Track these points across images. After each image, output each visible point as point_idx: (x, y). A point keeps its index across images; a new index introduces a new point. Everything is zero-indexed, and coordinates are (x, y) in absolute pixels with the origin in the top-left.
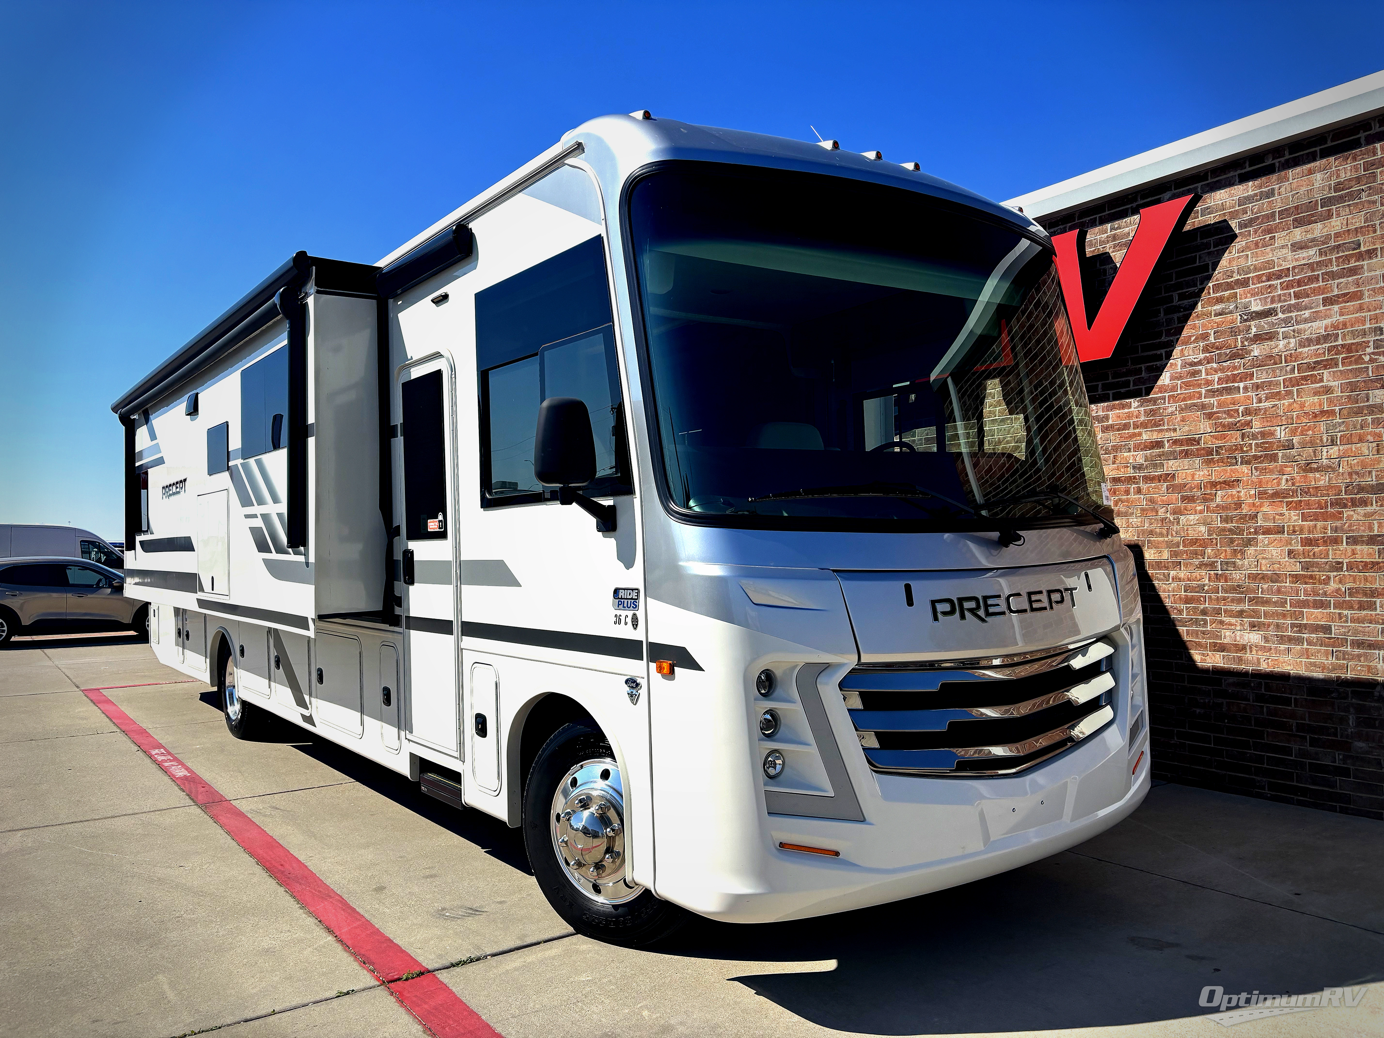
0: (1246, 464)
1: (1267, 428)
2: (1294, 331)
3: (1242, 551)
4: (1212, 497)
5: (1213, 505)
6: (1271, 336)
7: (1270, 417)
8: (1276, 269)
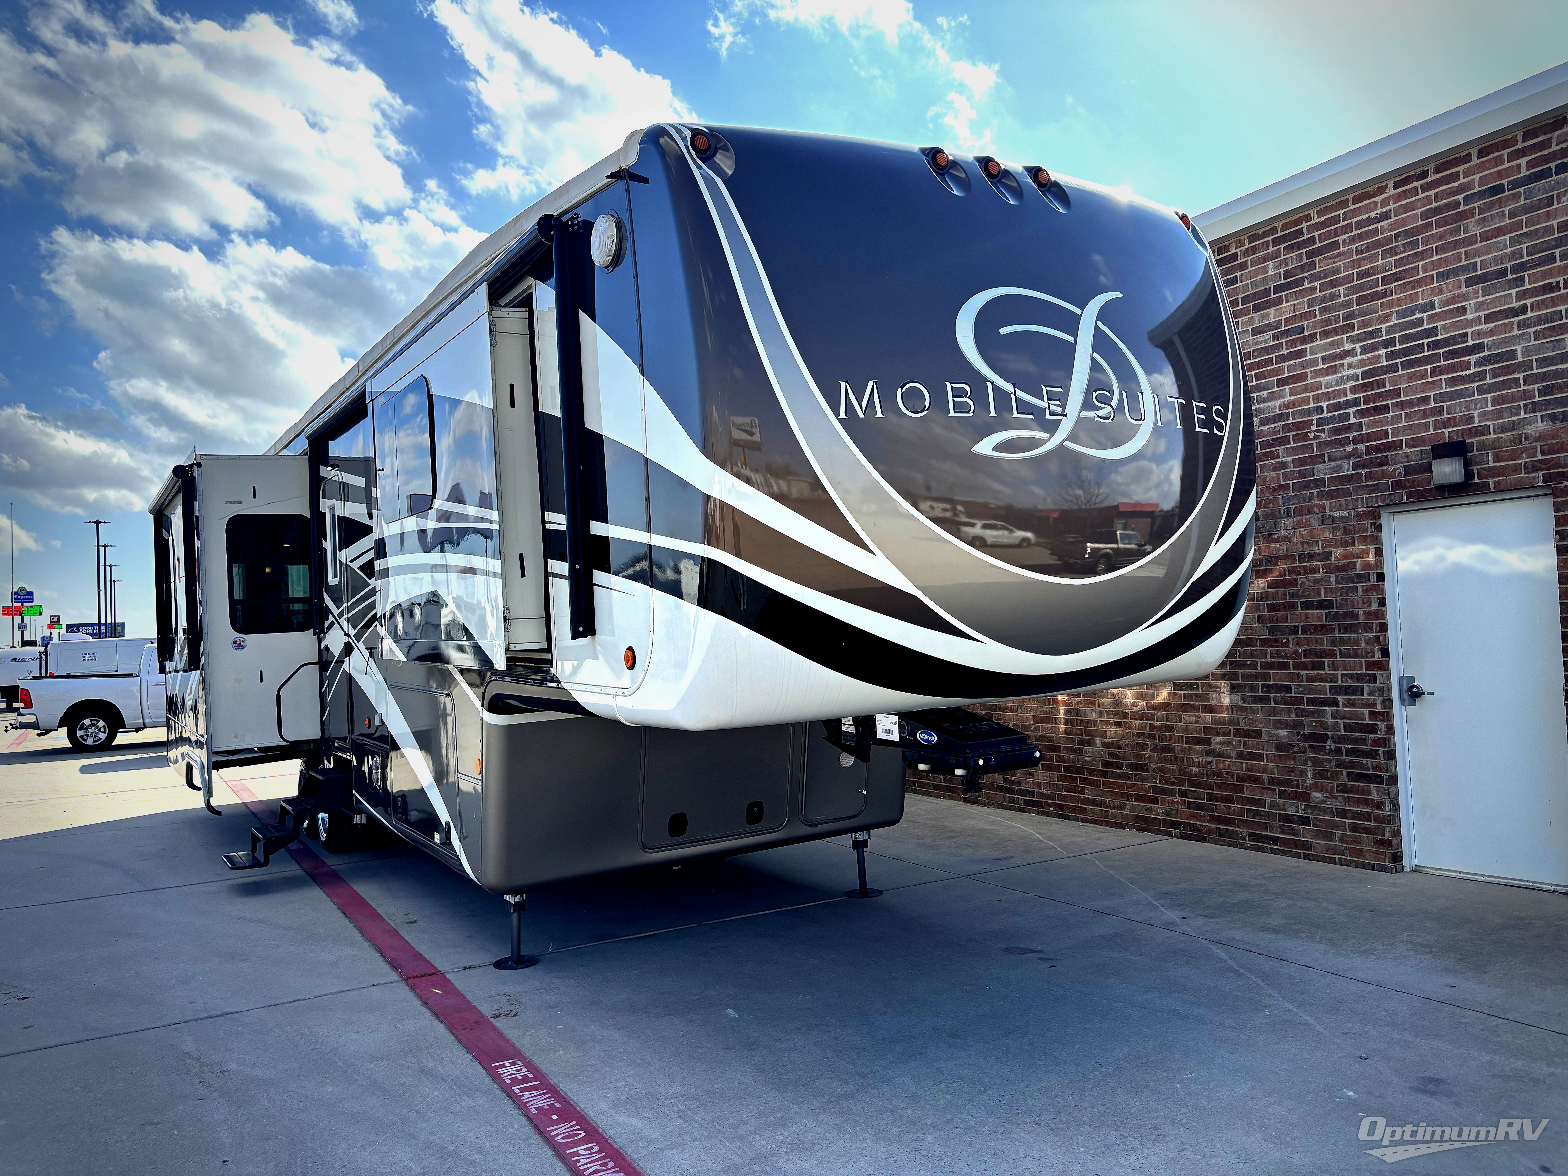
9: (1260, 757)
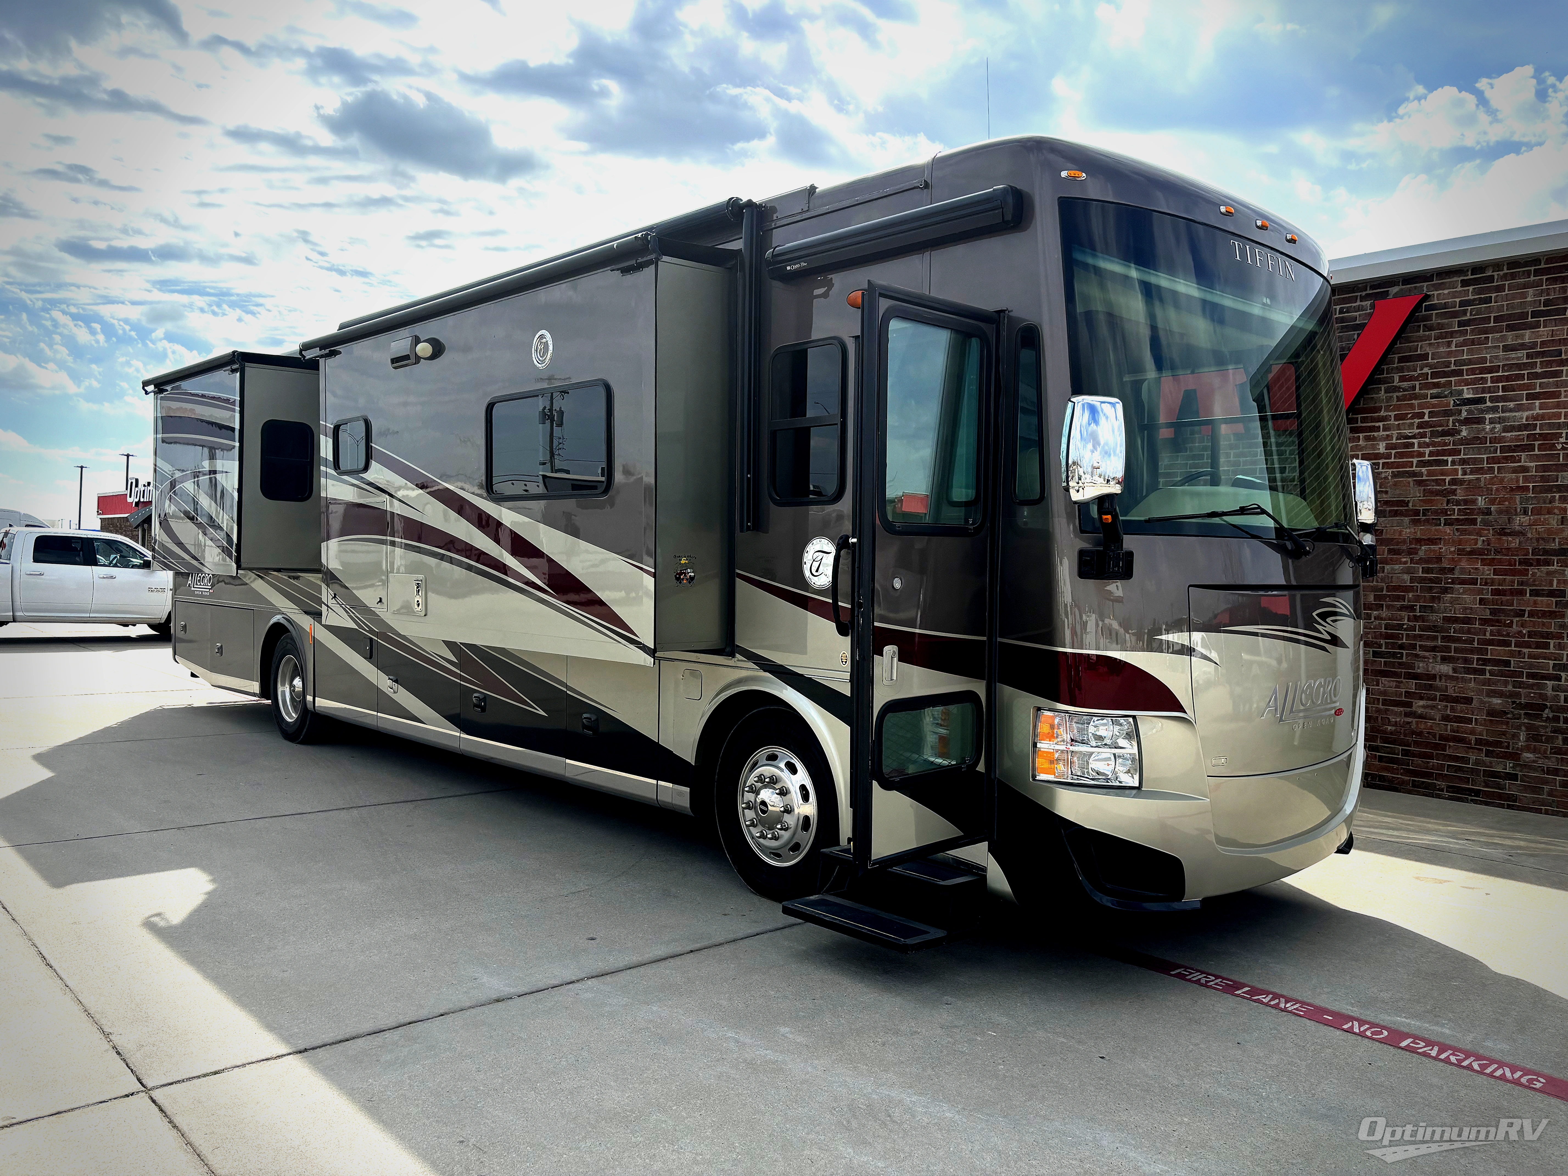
0: (1449, 524)
1: (1470, 497)
2: (1499, 418)
3: (1439, 598)
4: (1415, 552)
5: (1417, 558)
6: (1479, 421)
7: (1474, 487)
8: (1488, 364)
9: (1470, 721)
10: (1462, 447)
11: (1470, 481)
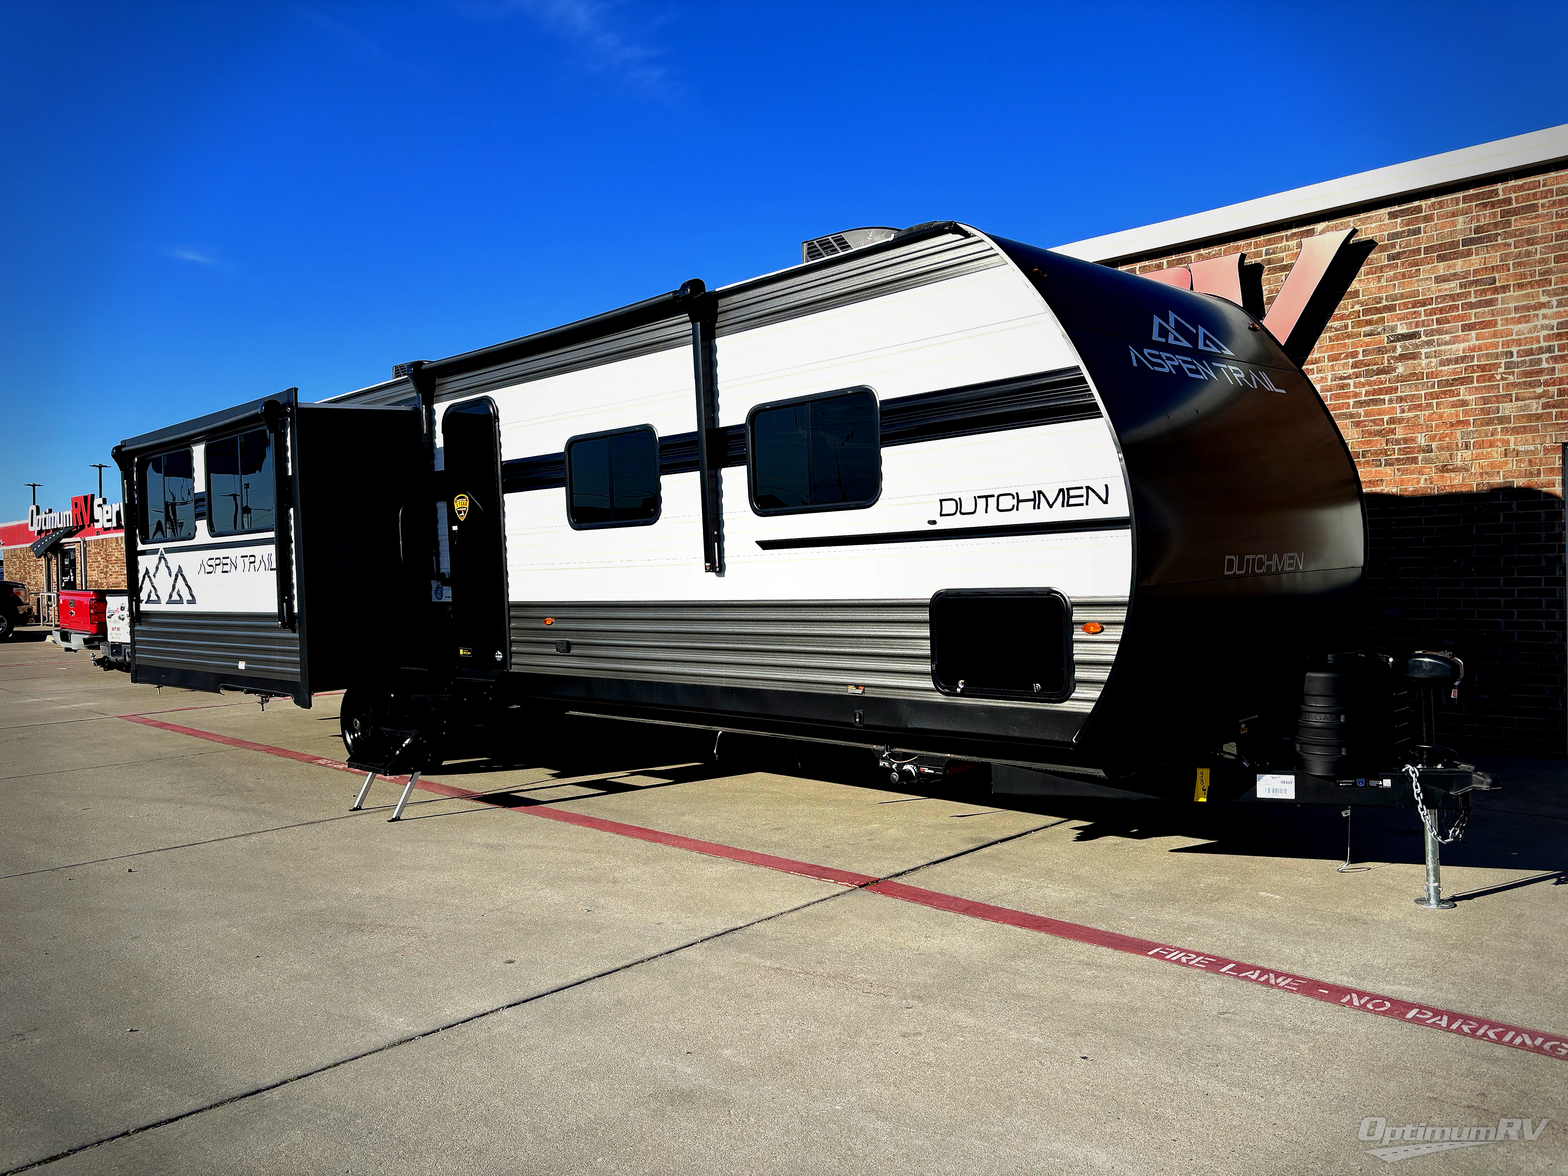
1: (1410, 435)
2: (1435, 352)
6: (1414, 356)
7: (1413, 425)
8: (1421, 298)
10: (1399, 384)
11: (1408, 419)
